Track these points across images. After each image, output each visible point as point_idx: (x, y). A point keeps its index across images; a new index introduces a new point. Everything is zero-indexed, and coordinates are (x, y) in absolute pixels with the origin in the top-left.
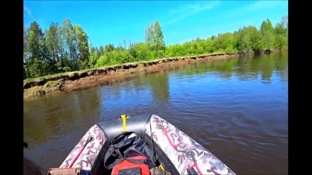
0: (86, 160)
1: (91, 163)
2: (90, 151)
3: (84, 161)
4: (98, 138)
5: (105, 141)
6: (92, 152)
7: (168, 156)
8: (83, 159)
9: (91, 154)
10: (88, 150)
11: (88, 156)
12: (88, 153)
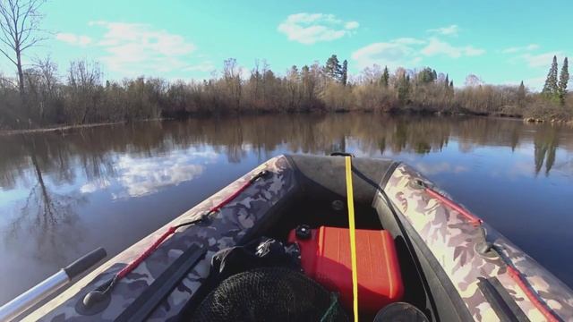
0: (249, 206)
1: (255, 215)
2: (260, 193)
3: (243, 206)
4: (281, 177)
5: (292, 186)
6: (263, 196)
7: (429, 245)
8: (242, 203)
9: (261, 198)
10: (258, 190)
11: (253, 200)
12: (255, 197)
